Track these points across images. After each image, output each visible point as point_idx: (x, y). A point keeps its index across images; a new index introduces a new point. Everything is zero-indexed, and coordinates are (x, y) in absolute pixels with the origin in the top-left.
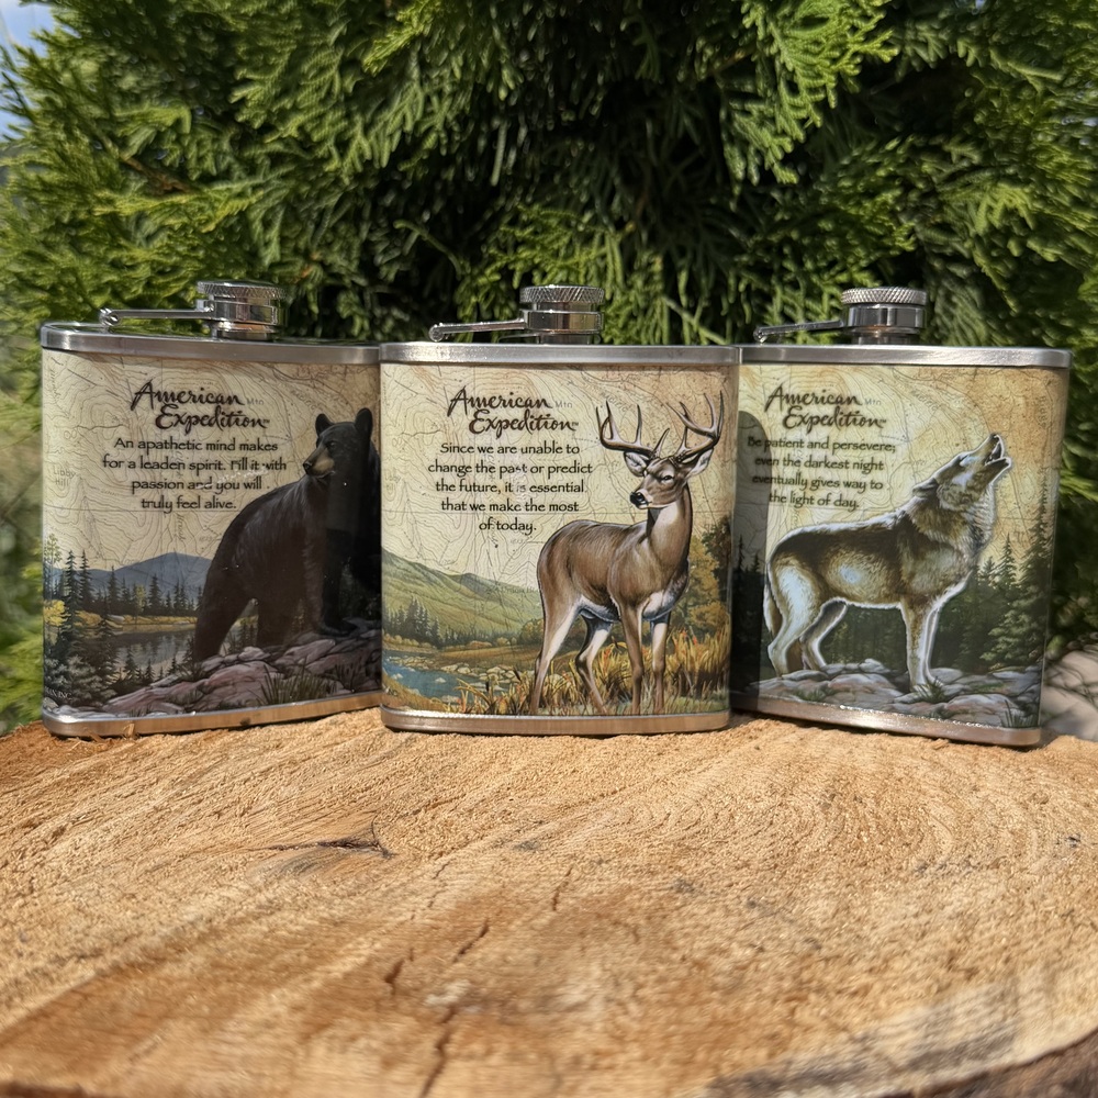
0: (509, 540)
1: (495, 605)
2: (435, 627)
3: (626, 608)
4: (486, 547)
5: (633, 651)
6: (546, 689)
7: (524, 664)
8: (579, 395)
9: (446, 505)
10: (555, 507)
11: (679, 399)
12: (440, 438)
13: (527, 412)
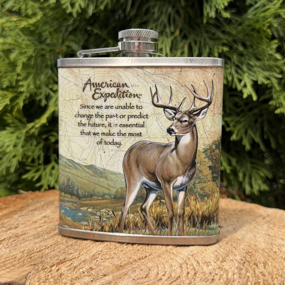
0: (110, 149)
1: (104, 180)
2: (78, 189)
3: (165, 184)
4: (100, 152)
5: (168, 204)
6: (127, 221)
7: (117, 208)
8: (142, 81)
9: (82, 133)
10: (131, 134)
11: (191, 83)
12: (80, 102)
13: (118, 89)
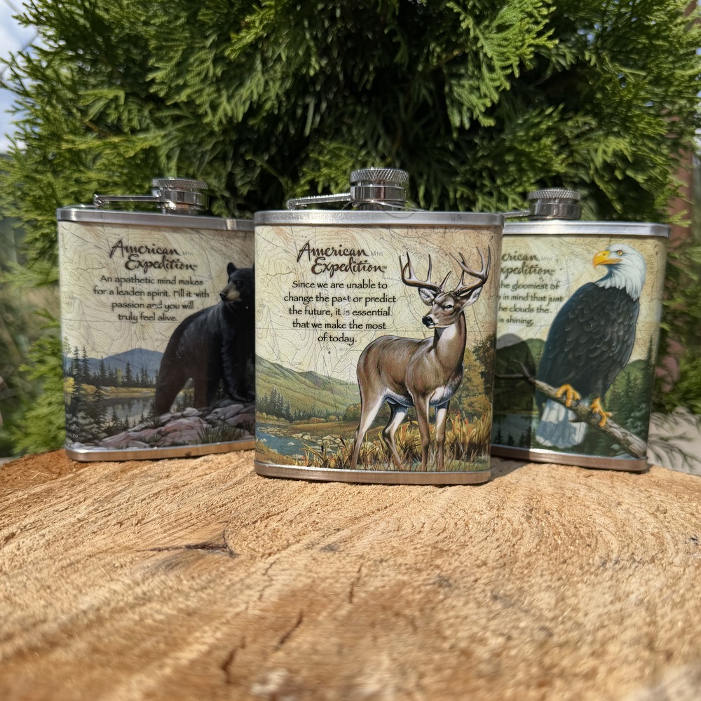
0: (338, 348)
1: (328, 393)
2: (288, 408)
3: (418, 397)
4: (322, 353)
5: (422, 427)
6: (362, 451)
7: (348, 434)
8: (388, 247)
9: (296, 324)
10: (369, 326)
11: (459, 250)
12: (292, 277)
13: (351, 258)
